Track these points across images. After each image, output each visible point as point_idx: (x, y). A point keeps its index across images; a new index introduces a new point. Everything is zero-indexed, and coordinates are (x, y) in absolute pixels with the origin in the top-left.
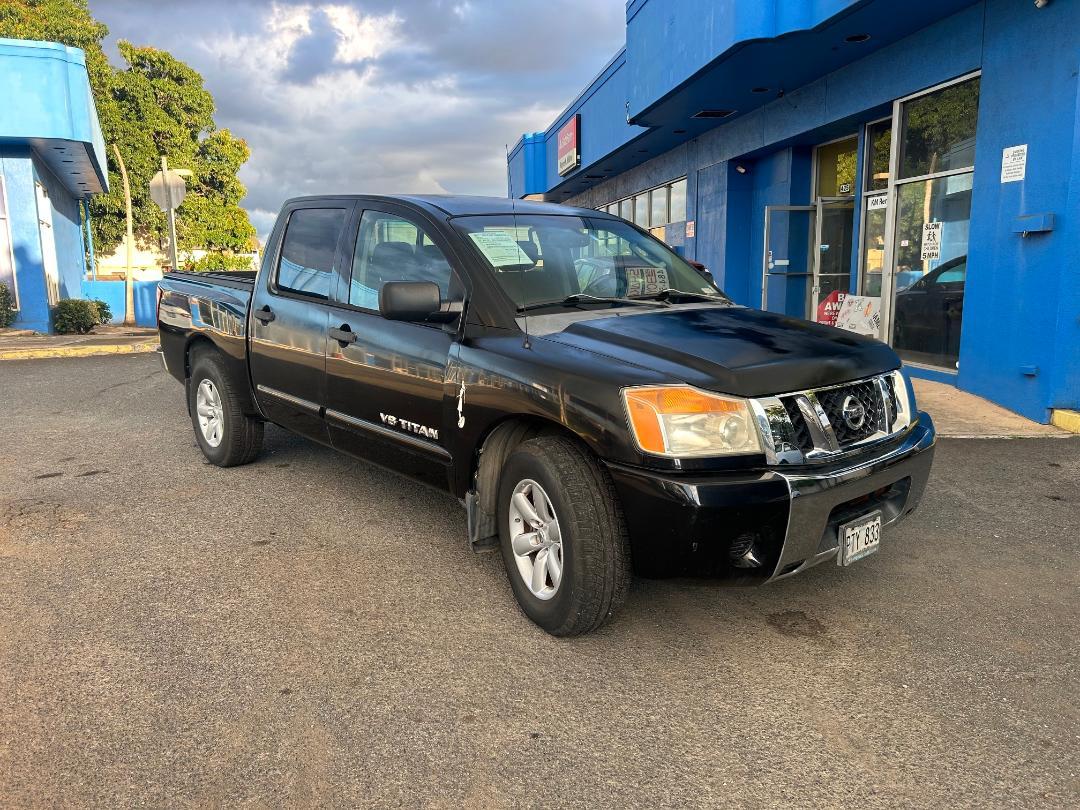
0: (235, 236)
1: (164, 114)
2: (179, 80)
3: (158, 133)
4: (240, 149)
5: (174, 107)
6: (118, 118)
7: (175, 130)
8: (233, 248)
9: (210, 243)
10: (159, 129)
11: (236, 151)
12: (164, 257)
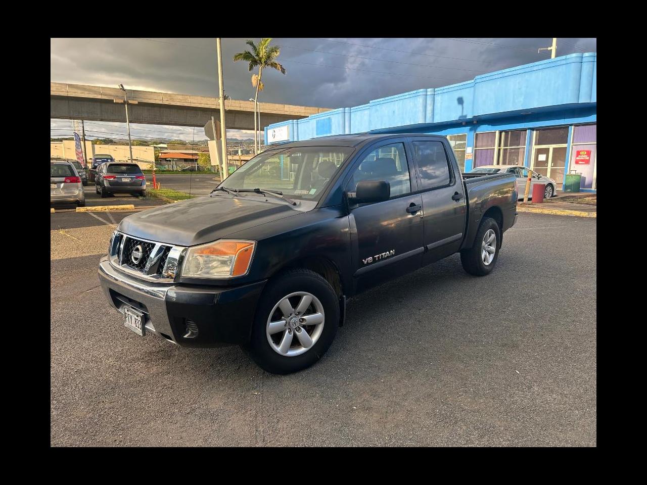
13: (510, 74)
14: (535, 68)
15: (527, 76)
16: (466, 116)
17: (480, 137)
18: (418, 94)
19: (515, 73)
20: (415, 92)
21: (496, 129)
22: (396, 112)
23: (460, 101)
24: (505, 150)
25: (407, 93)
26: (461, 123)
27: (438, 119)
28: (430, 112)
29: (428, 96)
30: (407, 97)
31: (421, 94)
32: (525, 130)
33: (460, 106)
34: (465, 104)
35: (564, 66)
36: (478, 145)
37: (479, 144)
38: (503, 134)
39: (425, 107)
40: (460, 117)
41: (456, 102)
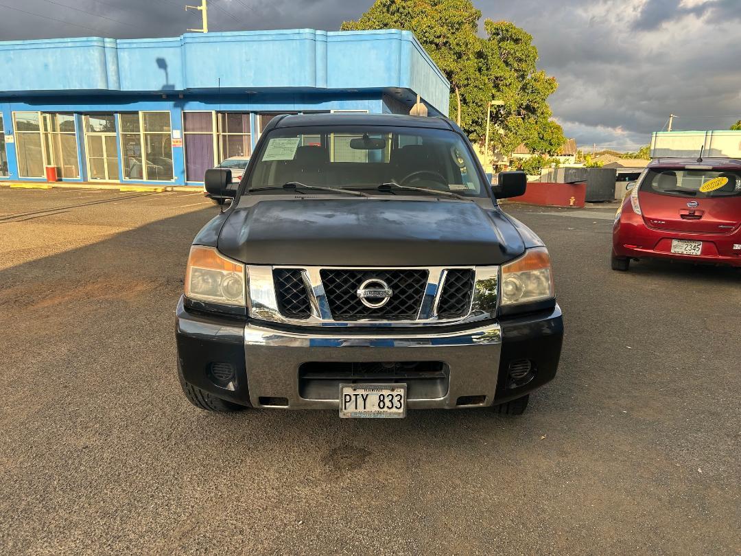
0: (551, 144)
1: (503, 65)
2: (517, 41)
3: (497, 78)
4: (550, 84)
5: (511, 60)
6: (472, 70)
7: (507, 75)
8: (549, 152)
9: (534, 149)
10: (499, 75)
11: (546, 85)
12: (495, 159)
13: (233, 39)
14: (264, 38)
15: (255, 45)
16: (173, 86)
17: (189, 118)
18: (89, 44)
19: (238, 38)
20: (85, 39)
21: (212, 109)
22: (51, 66)
23: (162, 63)
24: (224, 136)
25: (69, 40)
26: (161, 96)
27: (127, 87)
28: (113, 74)
29: (106, 50)
30: (70, 45)
31: (96, 44)
32: (247, 113)
33: (162, 71)
34: (169, 69)
35: (298, 41)
36: (187, 127)
37: (189, 126)
38: (220, 115)
39: (105, 64)
40: (164, 87)
41: (155, 65)
